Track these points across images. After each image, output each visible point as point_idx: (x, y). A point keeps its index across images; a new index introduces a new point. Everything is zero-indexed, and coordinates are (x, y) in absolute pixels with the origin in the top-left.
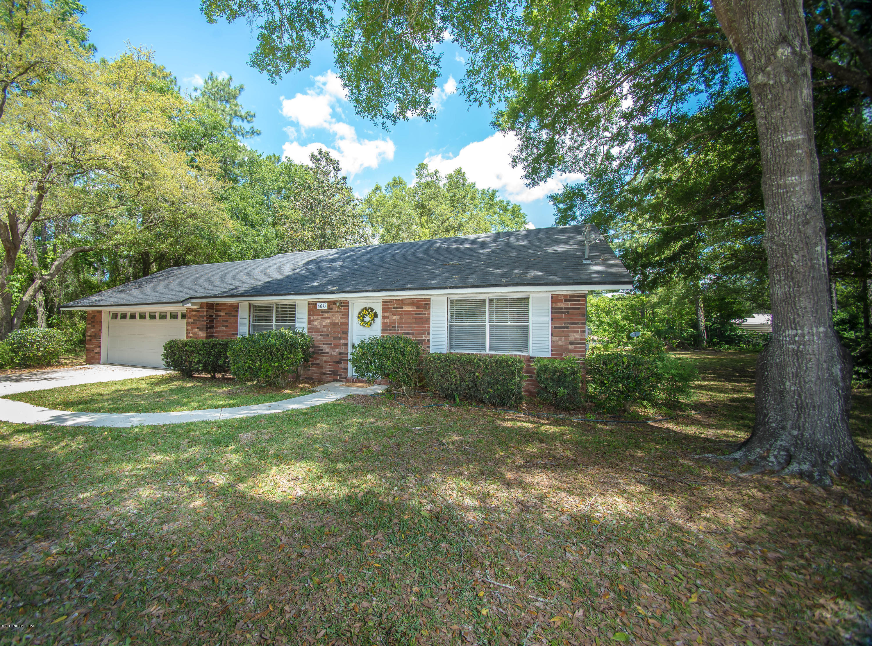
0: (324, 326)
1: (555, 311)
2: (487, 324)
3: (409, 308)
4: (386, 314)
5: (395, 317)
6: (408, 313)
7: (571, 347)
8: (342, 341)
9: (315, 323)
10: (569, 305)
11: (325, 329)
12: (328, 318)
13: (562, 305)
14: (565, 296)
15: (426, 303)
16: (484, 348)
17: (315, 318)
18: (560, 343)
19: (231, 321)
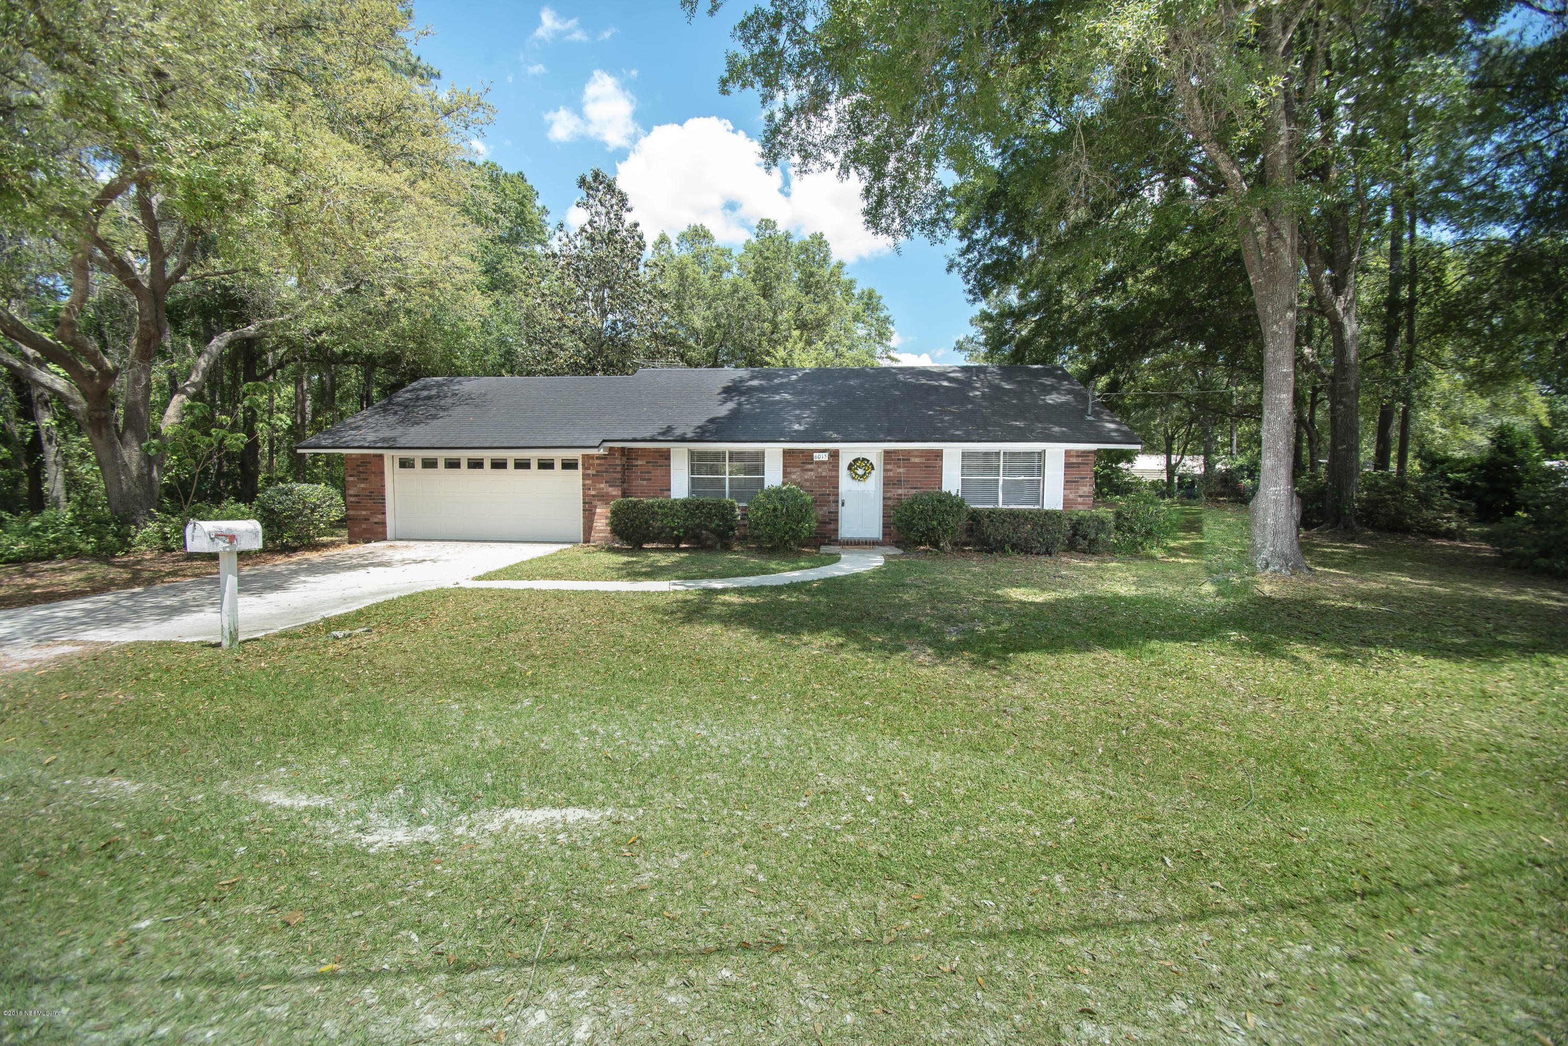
0: (806, 480)
1: (1068, 466)
2: (1001, 478)
3: (917, 460)
4: (889, 467)
5: (901, 470)
6: (916, 465)
7: (1080, 500)
8: (832, 498)
9: (794, 477)
10: (1080, 460)
11: (808, 484)
12: (811, 470)
13: (1074, 460)
14: (1077, 451)
15: (939, 454)
16: (997, 502)
17: (793, 470)
18: (1071, 496)
19: (658, 472)
